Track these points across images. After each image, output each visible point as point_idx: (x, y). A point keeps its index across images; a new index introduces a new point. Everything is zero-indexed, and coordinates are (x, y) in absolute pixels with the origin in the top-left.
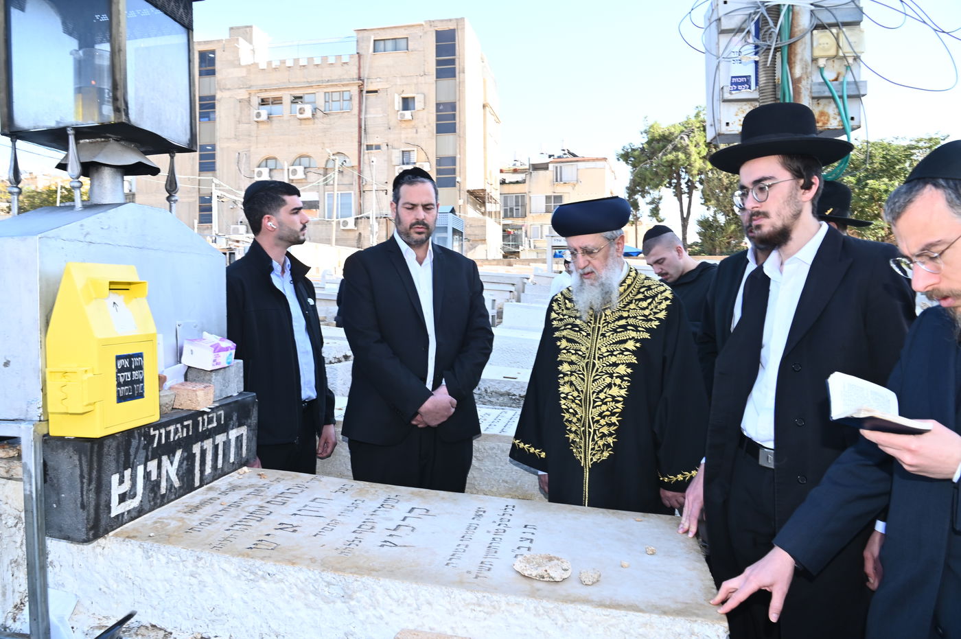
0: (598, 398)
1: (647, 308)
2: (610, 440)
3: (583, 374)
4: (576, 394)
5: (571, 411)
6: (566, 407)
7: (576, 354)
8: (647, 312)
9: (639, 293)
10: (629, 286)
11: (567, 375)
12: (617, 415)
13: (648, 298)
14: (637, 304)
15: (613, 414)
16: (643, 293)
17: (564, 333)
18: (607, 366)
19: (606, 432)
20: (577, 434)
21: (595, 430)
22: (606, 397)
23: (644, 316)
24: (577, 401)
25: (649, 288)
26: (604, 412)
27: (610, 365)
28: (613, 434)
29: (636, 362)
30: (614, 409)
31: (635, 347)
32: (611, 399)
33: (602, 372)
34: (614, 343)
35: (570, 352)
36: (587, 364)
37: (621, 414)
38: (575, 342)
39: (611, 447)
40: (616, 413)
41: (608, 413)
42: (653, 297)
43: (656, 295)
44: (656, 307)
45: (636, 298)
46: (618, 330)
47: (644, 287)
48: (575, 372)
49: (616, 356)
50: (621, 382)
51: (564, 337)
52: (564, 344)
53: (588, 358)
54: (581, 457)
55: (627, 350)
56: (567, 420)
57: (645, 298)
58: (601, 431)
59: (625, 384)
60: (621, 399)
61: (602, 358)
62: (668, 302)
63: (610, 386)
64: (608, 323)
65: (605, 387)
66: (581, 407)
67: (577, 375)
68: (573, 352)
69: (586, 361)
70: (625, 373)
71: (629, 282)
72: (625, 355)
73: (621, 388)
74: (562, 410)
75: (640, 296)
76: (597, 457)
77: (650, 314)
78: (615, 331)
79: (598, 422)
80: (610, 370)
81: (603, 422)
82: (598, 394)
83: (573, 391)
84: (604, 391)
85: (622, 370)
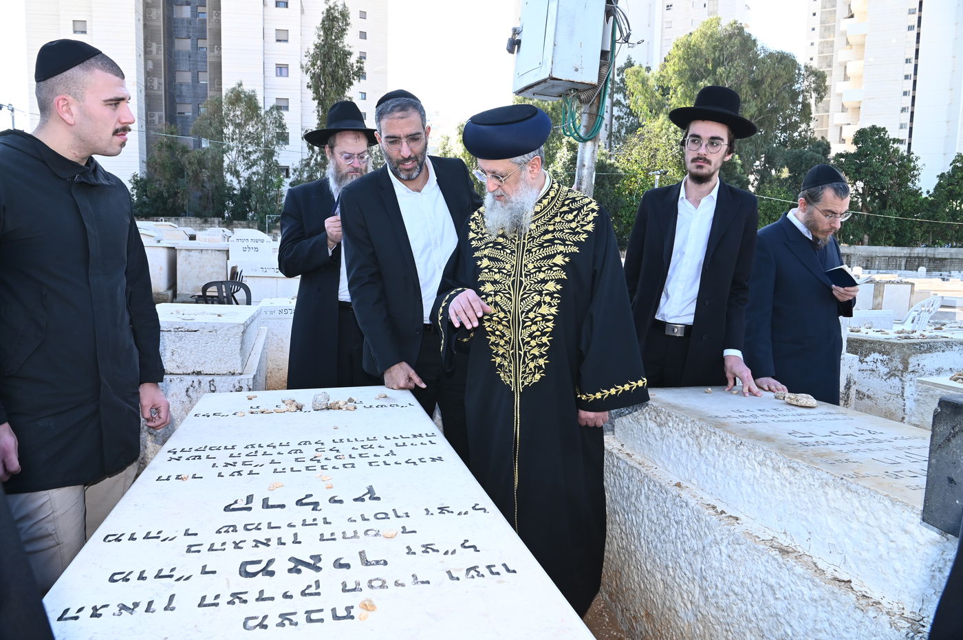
0: (528, 318)
1: (573, 220)
2: (541, 362)
3: (509, 293)
4: (502, 315)
5: (497, 333)
6: (491, 329)
7: (499, 272)
8: (573, 225)
9: (563, 205)
10: (553, 198)
11: (491, 295)
12: (548, 335)
13: (574, 210)
14: (563, 217)
15: (543, 334)
16: (568, 205)
17: (486, 252)
18: (535, 283)
19: (537, 354)
20: (505, 358)
21: (525, 353)
22: (536, 317)
23: (571, 229)
24: (503, 322)
25: (574, 200)
26: (534, 332)
27: (538, 282)
28: (545, 355)
29: (565, 277)
30: (545, 328)
31: (564, 261)
32: (541, 319)
33: (530, 290)
34: (541, 259)
35: (493, 271)
36: (513, 282)
37: (552, 334)
38: (498, 260)
39: (542, 369)
40: (547, 332)
41: (538, 333)
42: (579, 209)
43: (583, 207)
44: (583, 219)
45: (561, 210)
46: (545, 245)
47: (568, 199)
48: (500, 291)
49: (544, 272)
50: (551, 300)
51: (485, 256)
52: (485, 262)
53: (514, 276)
54: (511, 382)
55: (556, 265)
56: (493, 344)
57: (571, 211)
58: (532, 352)
59: (555, 302)
60: (551, 317)
61: (530, 275)
62: (595, 214)
63: (539, 304)
64: (534, 238)
65: (534, 306)
66: (510, 328)
67: (502, 295)
68: (496, 270)
69: (512, 279)
70: (555, 290)
71: (552, 194)
72: (554, 271)
73: (551, 306)
74: (487, 333)
75: (565, 209)
76: (529, 380)
77: (577, 227)
78: (541, 246)
79: (528, 343)
80: (538, 287)
81: (533, 343)
82: (527, 313)
83: (499, 312)
84: (534, 310)
85: (551, 286)
